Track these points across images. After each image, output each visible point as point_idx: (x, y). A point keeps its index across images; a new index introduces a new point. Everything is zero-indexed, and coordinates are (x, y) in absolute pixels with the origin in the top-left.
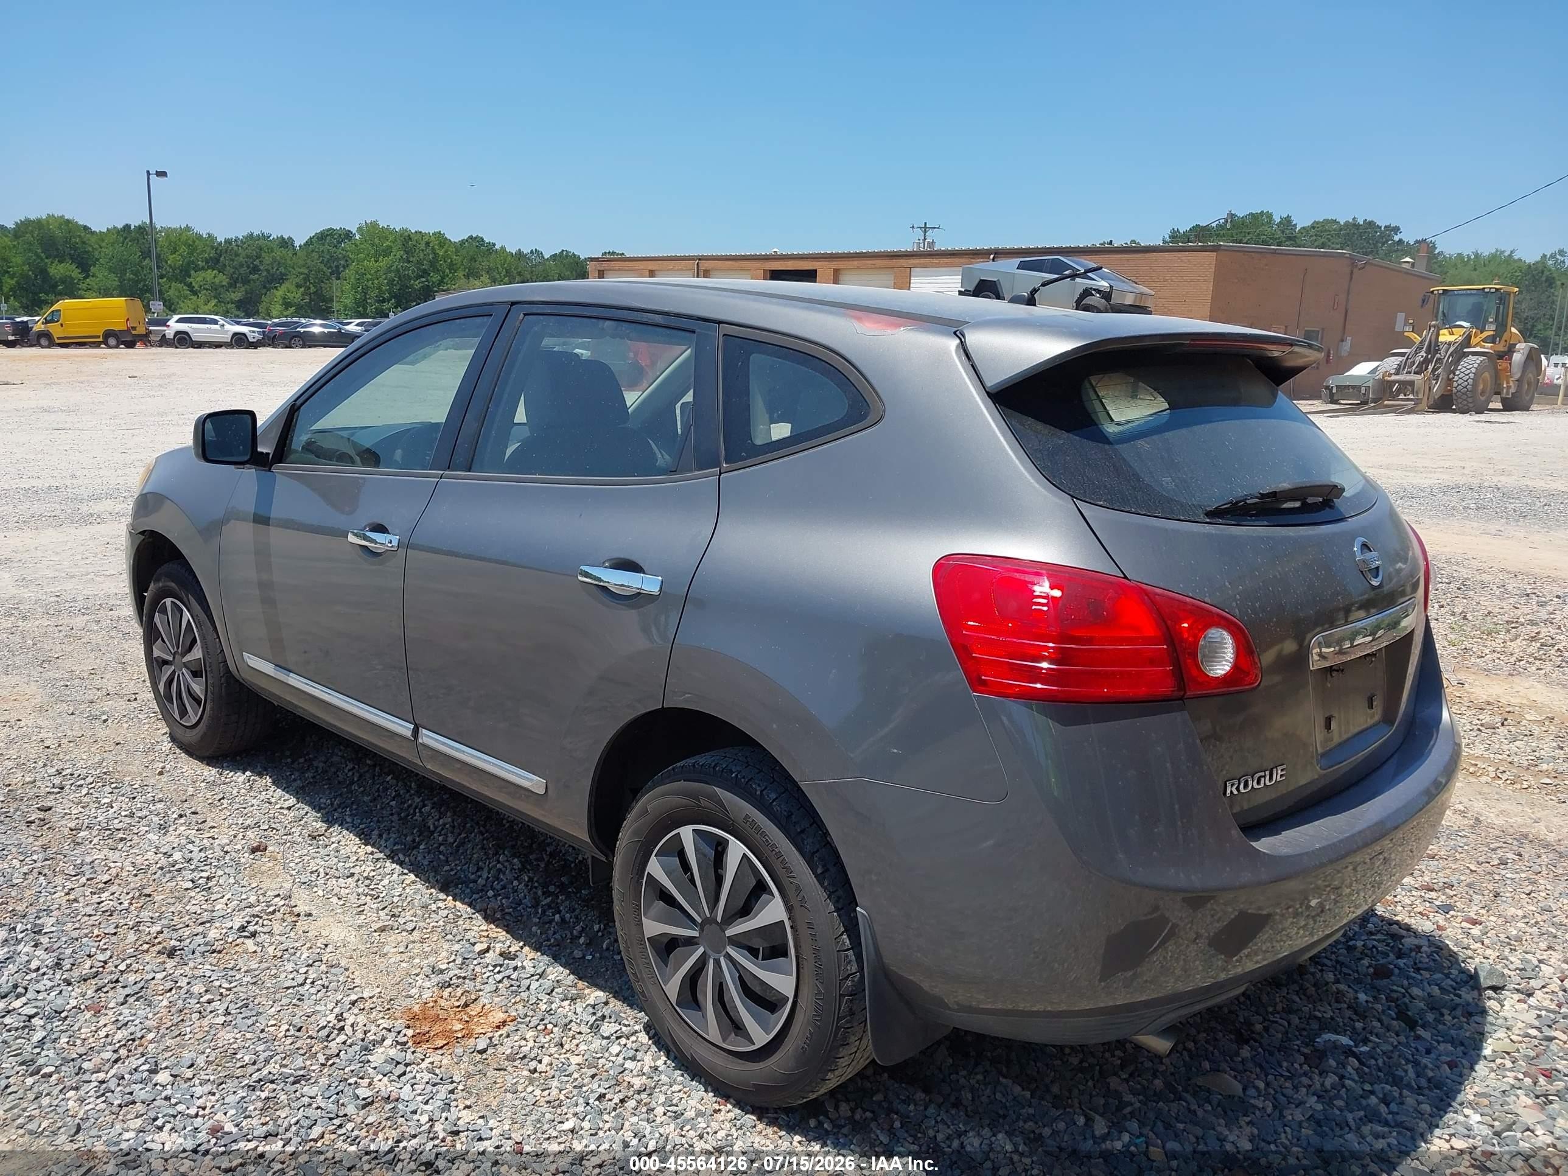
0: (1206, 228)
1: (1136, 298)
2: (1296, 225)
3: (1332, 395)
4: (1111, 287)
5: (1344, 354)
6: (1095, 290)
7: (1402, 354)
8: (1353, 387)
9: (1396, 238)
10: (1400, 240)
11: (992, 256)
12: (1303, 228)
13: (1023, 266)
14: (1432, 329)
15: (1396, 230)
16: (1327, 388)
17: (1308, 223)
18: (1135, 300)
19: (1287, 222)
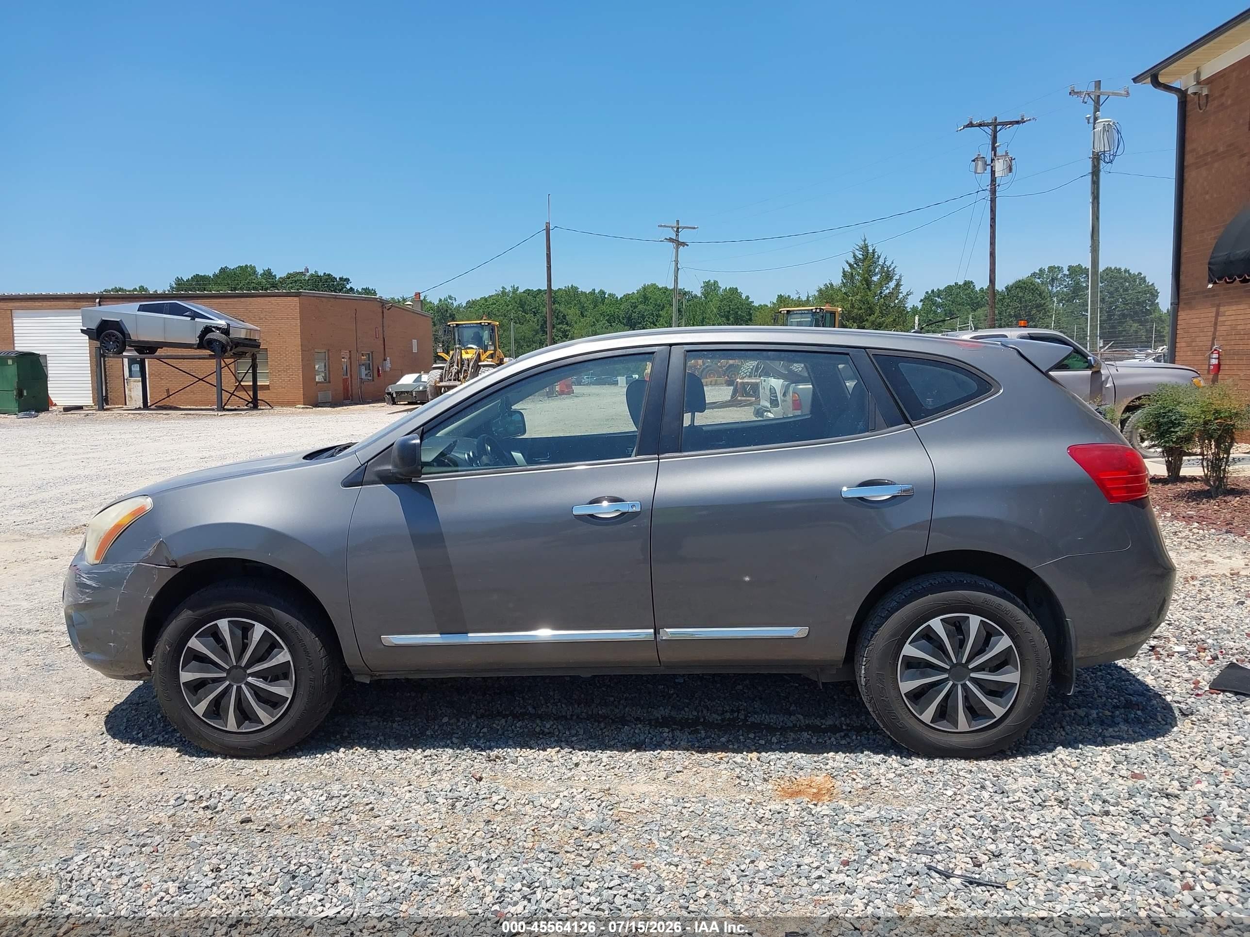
0: (204, 278)
1: (247, 332)
2: (275, 275)
3: (393, 399)
4: (228, 325)
5: (388, 369)
6: (214, 327)
7: (442, 368)
8: (407, 392)
9: (348, 287)
10: (351, 288)
11: (98, 300)
12: (281, 278)
13: (142, 308)
14: (458, 350)
15: (347, 280)
16: (389, 394)
17: (284, 275)
18: (246, 334)
19: (268, 274)
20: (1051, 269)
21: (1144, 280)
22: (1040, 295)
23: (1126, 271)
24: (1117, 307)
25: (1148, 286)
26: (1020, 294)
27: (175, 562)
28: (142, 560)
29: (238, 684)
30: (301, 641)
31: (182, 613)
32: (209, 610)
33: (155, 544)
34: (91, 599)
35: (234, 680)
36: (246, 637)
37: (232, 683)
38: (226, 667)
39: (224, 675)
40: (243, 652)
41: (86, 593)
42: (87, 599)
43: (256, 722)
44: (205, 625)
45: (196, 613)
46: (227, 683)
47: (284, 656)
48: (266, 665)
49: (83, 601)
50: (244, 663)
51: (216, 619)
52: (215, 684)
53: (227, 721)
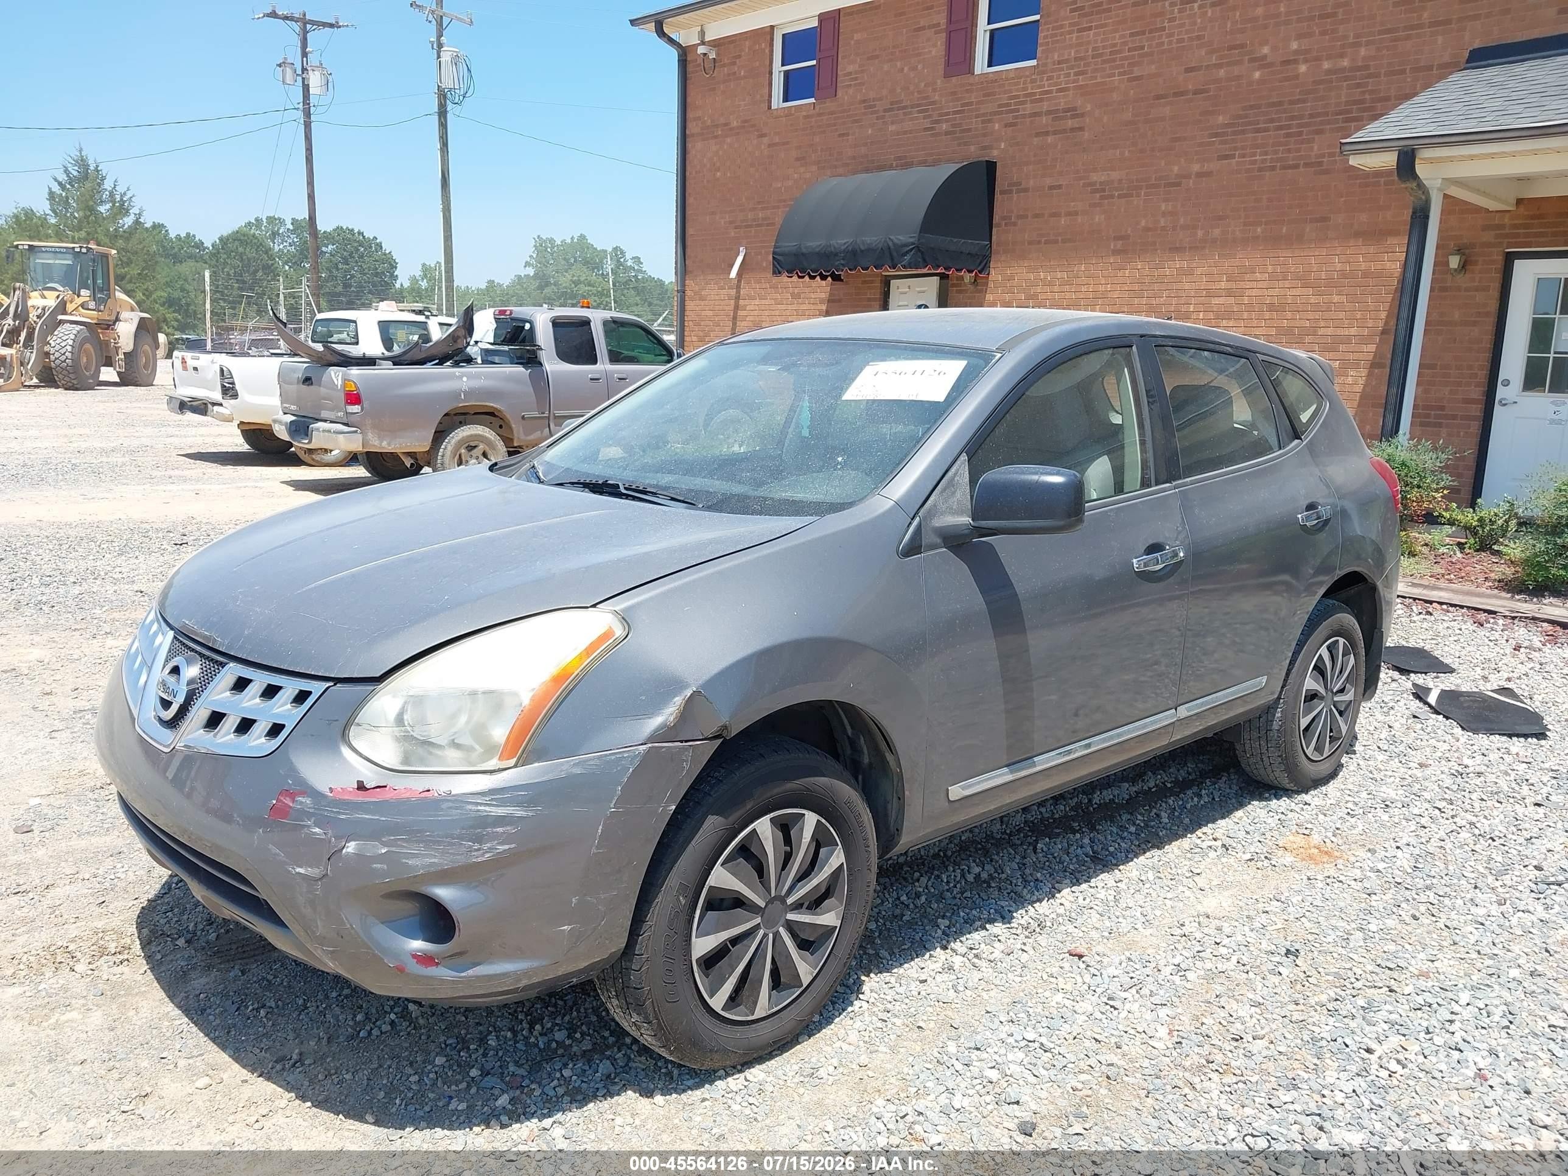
14: (18, 291)
20: (271, 220)
21: (380, 246)
22: (266, 253)
23: (359, 233)
24: (353, 276)
25: (385, 254)
26: (241, 250)
27: (725, 727)
28: (652, 739)
29: (774, 930)
30: (861, 825)
31: (705, 826)
32: (749, 807)
33: (679, 701)
34: (513, 846)
35: (769, 923)
36: (788, 841)
37: (767, 931)
38: (762, 904)
39: (758, 920)
40: (783, 869)
41: (494, 837)
42: (501, 848)
43: (790, 987)
44: (736, 836)
45: (732, 819)
46: (761, 932)
47: (838, 857)
48: (815, 882)
49: (487, 855)
50: (786, 887)
51: (752, 822)
52: (745, 942)
53: (755, 1003)
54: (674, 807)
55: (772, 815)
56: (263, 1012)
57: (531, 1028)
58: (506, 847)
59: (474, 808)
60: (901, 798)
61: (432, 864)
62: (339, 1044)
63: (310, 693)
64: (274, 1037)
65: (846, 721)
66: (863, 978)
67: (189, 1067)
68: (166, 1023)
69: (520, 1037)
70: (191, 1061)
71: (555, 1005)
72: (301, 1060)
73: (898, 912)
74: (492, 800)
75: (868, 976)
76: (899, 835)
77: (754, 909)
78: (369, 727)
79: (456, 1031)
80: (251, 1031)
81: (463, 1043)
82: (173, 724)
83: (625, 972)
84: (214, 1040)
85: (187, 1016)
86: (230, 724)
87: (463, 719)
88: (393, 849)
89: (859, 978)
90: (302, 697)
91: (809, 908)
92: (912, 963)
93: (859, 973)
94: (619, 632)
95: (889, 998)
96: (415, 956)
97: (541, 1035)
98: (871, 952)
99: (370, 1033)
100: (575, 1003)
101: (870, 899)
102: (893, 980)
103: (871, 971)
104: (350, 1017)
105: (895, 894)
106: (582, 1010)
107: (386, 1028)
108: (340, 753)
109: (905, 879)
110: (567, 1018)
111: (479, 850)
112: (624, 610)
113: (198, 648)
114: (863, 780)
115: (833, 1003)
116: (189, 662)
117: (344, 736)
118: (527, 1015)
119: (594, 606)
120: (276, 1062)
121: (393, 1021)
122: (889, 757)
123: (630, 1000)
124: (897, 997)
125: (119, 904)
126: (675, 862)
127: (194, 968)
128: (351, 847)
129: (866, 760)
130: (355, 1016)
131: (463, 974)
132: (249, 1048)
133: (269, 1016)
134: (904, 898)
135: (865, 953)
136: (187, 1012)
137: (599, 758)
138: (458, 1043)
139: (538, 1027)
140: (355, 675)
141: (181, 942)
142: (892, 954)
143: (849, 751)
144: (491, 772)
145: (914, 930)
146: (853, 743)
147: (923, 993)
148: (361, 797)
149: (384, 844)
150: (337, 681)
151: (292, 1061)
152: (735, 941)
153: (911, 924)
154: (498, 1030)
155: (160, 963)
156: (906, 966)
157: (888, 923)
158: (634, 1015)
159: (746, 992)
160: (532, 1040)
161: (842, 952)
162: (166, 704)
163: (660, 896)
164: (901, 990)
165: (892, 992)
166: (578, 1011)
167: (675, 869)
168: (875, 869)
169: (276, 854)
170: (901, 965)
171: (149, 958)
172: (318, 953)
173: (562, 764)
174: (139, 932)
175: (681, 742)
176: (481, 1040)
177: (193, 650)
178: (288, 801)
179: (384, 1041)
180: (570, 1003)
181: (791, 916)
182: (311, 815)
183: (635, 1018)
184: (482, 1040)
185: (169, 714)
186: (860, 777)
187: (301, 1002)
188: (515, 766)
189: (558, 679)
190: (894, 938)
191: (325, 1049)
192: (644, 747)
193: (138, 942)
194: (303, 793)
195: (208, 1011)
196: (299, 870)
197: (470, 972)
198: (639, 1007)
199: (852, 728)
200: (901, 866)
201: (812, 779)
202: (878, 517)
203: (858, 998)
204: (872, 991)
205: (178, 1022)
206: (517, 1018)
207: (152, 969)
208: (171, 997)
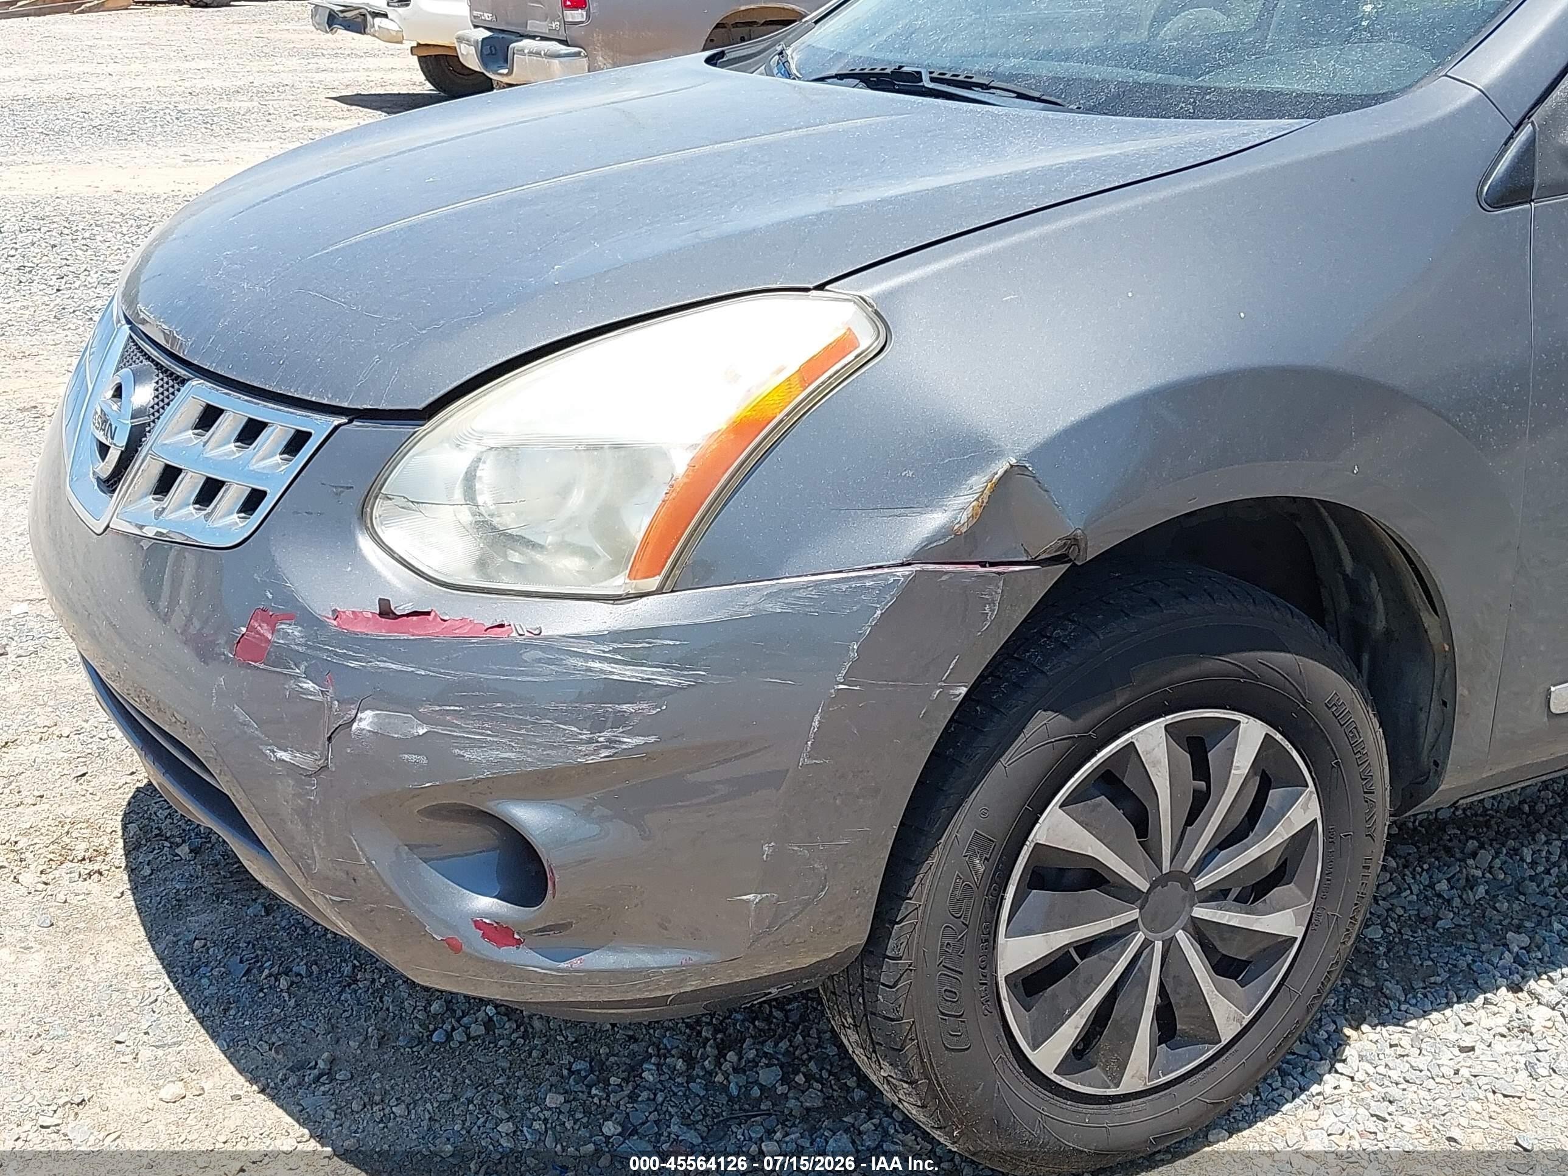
27: (1073, 541)
28: (922, 555)
29: (1167, 934)
30: (1358, 749)
31: (1028, 731)
32: (1119, 702)
33: (979, 483)
34: (652, 739)
35: (1157, 922)
36: (1201, 769)
37: (1151, 936)
38: (1143, 885)
39: (1134, 914)
40: (1190, 821)
41: (621, 720)
42: (631, 741)
43: (1193, 1040)
44: (1094, 754)
45: (1087, 719)
46: (1140, 937)
47: (1305, 808)
48: (1254, 852)
49: (605, 753)
50: (1194, 857)
51: (1129, 730)
52: (1105, 953)
53: (1123, 1066)
54: (963, 690)
55: (1170, 719)
56: (283, 983)
57: (721, 1055)
58: (640, 740)
59: (580, 663)
60: (1448, 704)
61: (503, 762)
62: (396, 1049)
63: (308, 435)
64: (295, 1026)
65: (1341, 544)
66: (1347, 1031)
67: (155, 1064)
68: (135, 984)
69: (698, 1071)
70: (160, 1052)
71: (768, 1019)
72: (330, 1074)
73: (1428, 911)
74: (615, 651)
75: (1357, 1028)
76: (1439, 774)
77: (1125, 893)
78: (402, 502)
79: (592, 1047)
80: (261, 1012)
81: (601, 1070)
82: (110, 483)
83: (867, 986)
84: (202, 1020)
85: (169, 973)
86: (187, 487)
87: (576, 499)
88: (439, 729)
89: (1338, 1031)
90: (298, 440)
91: (1241, 899)
92: (1448, 1012)
93: (1341, 1021)
94: (867, 340)
95: (1395, 1075)
96: (478, 925)
97: (736, 1070)
98: (1368, 982)
99: (449, 1037)
100: (803, 1018)
101: (1372, 881)
102: (1406, 1041)
103: (1363, 1020)
104: (421, 1005)
105: (1425, 878)
106: (813, 1032)
107: (477, 1030)
108: (356, 546)
109: (1449, 851)
110: (784, 1045)
111: (590, 741)
112: (882, 297)
113: (154, 353)
114: (1373, 662)
115: (1283, 1073)
116: (139, 378)
117: (363, 515)
118: (716, 1031)
119: (821, 287)
120: (291, 1069)
121: (491, 1019)
122: (1428, 620)
123: (877, 1038)
124: (1412, 1075)
125: (106, 780)
126: (967, 795)
127: (195, 895)
128: (366, 720)
129: (1380, 623)
130: (429, 1003)
131: (562, 965)
132: (253, 1041)
133: (293, 989)
134: (1443, 886)
135: (1355, 984)
136: (169, 967)
137: (817, 585)
138: (592, 1071)
139: (731, 1056)
140: (383, 406)
141: (184, 850)
142: (1409, 990)
143: (1345, 605)
144: (615, 599)
145: (1459, 949)
146: (1354, 590)
147: (1464, 1072)
148: (382, 630)
149: (424, 720)
150: (355, 414)
151: (316, 1071)
152: (1086, 948)
153: (1451, 936)
154: (663, 1054)
155: (148, 881)
156: (1435, 1016)
157: (1407, 931)
158: (885, 1064)
159: (1104, 1042)
160: (719, 1078)
161: (1305, 984)
162: (104, 450)
163: (937, 853)
164: (1421, 1062)
165: (1402, 1065)
166: (806, 1035)
167: (966, 806)
168: (1382, 834)
169: (244, 724)
170: (1425, 1013)
171: (132, 870)
172: (319, 902)
173: (746, 593)
174: (125, 828)
175: (983, 564)
176: (632, 1069)
177: (149, 358)
178: (265, 630)
179: (471, 1052)
180: (794, 1017)
181: (1201, 912)
182: (304, 656)
183: (887, 1070)
184: (633, 1071)
185: (107, 467)
186: (1366, 658)
187: (347, 969)
188: (659, 591)
189: (742, 428)
190: (1417, 961)
191: (373, 1057)
192: (906, 570)
193: (121, 844)
194: (289, 618)
195: (202, 970)
196: (281, 754)
197: (576, 963)
198: (895, 1053)
199: (1354, 558)
200: (1442, 826)
201: (1258, 654)
202: (1442, 122)
203: (1332, 1069)
204: (1361, 1058)
205: (152, 984)
206: (699, 1033)
207: (134, 890)
208: (153, 940)
